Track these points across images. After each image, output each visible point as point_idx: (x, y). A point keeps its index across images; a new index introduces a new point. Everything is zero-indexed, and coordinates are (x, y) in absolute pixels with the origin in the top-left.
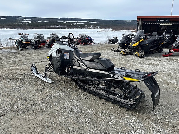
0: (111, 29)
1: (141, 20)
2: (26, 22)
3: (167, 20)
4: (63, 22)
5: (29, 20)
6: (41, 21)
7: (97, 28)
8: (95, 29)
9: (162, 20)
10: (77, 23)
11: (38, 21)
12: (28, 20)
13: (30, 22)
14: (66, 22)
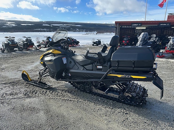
0: (96, 32)
1: (118, 24)
2: (10, 26)
3: (140, 25)
4: (48, 25)
5: (14, 24)
6: (26, 25)
7: (83, 31)
8: (81, 32)
9: (135, 25)
10: (63, 26)
11: (23, 25)
12: (12, 23)
13: (14, 25)
14: (52, 25)
